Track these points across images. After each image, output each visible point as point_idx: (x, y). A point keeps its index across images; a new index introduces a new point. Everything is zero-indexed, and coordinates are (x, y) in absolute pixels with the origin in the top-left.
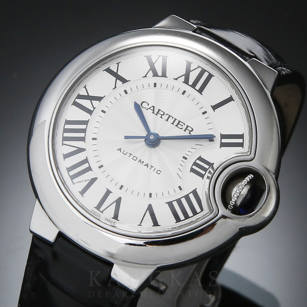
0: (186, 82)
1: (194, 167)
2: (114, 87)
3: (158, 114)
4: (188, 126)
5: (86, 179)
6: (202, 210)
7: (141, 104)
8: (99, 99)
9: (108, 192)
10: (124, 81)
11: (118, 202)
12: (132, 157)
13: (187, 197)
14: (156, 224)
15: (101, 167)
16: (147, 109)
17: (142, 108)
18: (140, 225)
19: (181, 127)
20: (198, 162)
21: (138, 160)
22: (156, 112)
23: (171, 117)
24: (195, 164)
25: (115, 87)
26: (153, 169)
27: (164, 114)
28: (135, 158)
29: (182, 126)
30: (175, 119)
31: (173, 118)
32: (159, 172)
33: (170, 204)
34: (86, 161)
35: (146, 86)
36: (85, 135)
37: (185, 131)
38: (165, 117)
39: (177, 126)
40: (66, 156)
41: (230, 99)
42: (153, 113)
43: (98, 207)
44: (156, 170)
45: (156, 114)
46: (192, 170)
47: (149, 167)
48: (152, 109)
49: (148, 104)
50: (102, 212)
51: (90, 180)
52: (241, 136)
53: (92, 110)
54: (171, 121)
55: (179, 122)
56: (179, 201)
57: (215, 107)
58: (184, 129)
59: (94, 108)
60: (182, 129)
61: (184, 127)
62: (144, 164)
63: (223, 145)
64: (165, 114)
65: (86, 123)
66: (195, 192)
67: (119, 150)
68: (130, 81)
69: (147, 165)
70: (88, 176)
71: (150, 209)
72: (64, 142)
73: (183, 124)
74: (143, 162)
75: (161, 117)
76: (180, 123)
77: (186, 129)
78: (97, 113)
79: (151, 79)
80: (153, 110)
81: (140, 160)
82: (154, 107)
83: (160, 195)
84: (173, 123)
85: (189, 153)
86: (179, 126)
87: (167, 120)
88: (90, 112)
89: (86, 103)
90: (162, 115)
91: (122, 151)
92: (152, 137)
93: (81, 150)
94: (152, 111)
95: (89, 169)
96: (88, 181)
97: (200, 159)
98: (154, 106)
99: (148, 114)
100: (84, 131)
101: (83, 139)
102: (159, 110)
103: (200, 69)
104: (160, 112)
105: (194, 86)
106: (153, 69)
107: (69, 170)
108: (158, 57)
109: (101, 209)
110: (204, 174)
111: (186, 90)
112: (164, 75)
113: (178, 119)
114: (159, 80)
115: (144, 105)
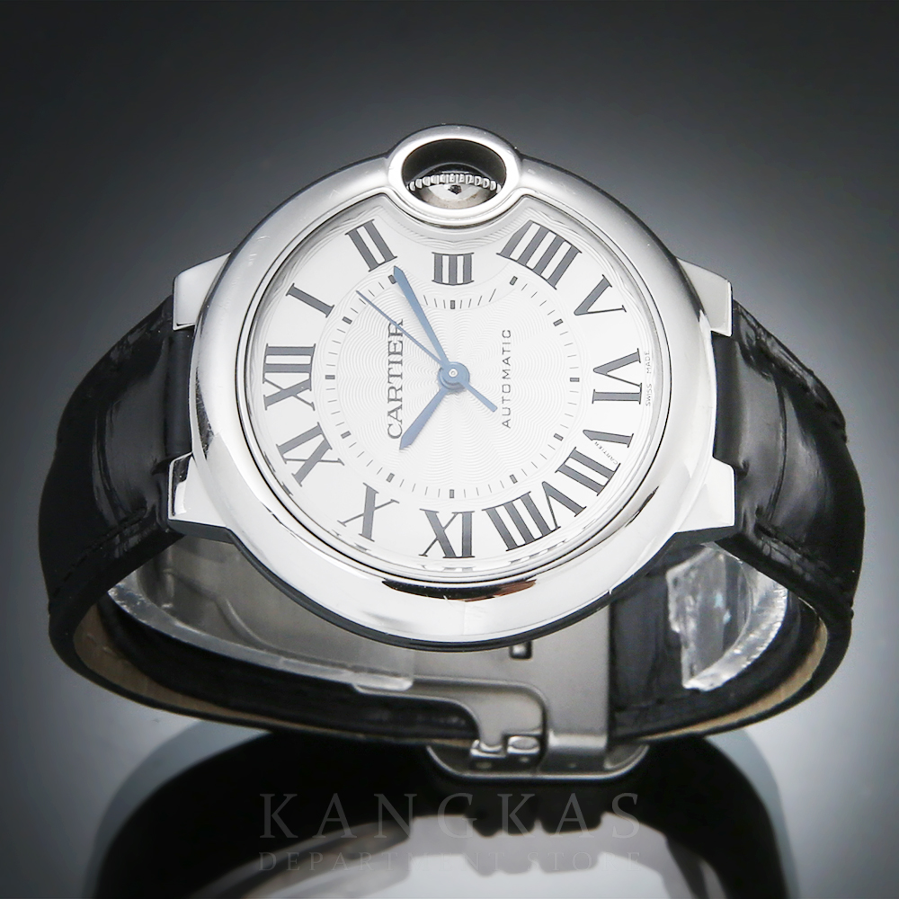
0: (307, 385)
1: (460, 280)
2: (394, 503)
3: (398, 397)
4: (391, 334)
5: (597, 448)
6: (531, 223)
7: (399, 436)
8: (432, 516)
9: (598, 396)
10: (371, 494)
11: (603, 370)
12: (506, 396)
13: (523, 260)
14: (604, 284)
15: (559, 437)
16: (401, 421)
17: (404, 431)
18: (623, 308)
19: (399, 345)
20: (446, 280)
21: (506, 381)
22: (398, 404)
23: (391, 372)
24: (453, 282)
25: (393, 501)
26: (507, 347)
27: (393, 388)
28: (506, 388)
29: (395, 344)
30: (390, 362)
31: (389, 369)
32: (506, 334)
33: (553, 281)
34: (564, 469)
35: (357, 449)
36: (517, 499)
37: (401, 334)
38: (396, 382)
39: (400, 353)
40: (577, 509)
41: (294, 292)
42: (400, 407)
43: (636, 397)
44: (506, 340)
45: (401, 400)
46: (468, 279)
47: (506, 355)
48: (395, 413)
49: (390, 425)
50: (640, 386)
51: (595, 441)
52: (354, 235)
53: (461, 515)
54: (396, 369)
55: (390, 353)
56: (539, 269)
57: (326, 309)
58: (399, 338)
59: (456, 514)
60: (401, 342)
61: (395, 339)
62: (506, 367)
63: (389, 256)
64: (391, 385)
65: (492, 512)
66: (506, 253)
67: (507, 426)
68: (364, 484)
69: (506, 361)
70: (590, 449)
71: (583, 309)
72: (552, 527)
73: (392, 344)
74: (504, 371)
75: (401, 389)
76: (392, 350)
77: (396, 334)
79: (339, 448)
80: (396, 410)
81: (504, 378)
82: (389, 413)
83: (548, 307)
84: (400, 362)
85: (440, 304)
86: (398, 350)
87: (400, 376)
88: (467, 517)
90: (396, 391)
91: (506, 418)
92: (453, 373)
93: (551, 492)
94: (399, 411)
95: (575, 455)
96: (598, 442)
97: (438, 279)
98: (386, 414)
99: (409, 417)
100: (509, 506)
101: (526, 499)
102: (390, 400)
103: (269, 376)
104: (392, 397)
105: (307, 368)
106: (317, 457)
107: (598, 489)
108: (288, 462)
109: (637, 390)
110: (462, 257)
111: (324, 377)
112: (317, 431)
113: (386, 358)
114: (332, 435)
115: (395, 432)
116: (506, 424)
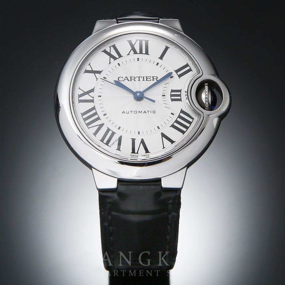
0: (135, 52)
1: (172, 98)
2: (96, 79)
3: (132, 80)
4: (153, 77)
5: (116, 140)
6: (193, 119)
7: (119, 80)
8: (92, 90)
9: (133, 140)
10: (100, 72)
11: (143, 142)
12: (133, 112)
13: (180, 117)
14: (172, 142)
15: (119, 128)
16: (124, 81)
17: (120, 82)
18: (164, 148)
19: (149, 80)
20: (172, 93)
21: (138, 112)
23: (140, 78)
24: (172, 95)
25: (97, 79)
26: (150, 112)
28: (135, 112)
29: (150, 78)
30: (144, 77)
31: (141, 77)
32: (154, 112)
33: (173, 126)
34: (108, 130)
35: (114, 68)
36: (98, 116)
37: (153, 80)
38: (137, 79)
39: (147, 80)
40: (95, 134)
41: (167, 48)
42: (128, 81)
43: (133, 152)
44: (152, 112)
45: (131, 80)
46: (173, 100)
47: (147, 112)
50: (137, 153)
51: (118, 139)
52: (187, 65)
53: (93, 99)
54: (141, 79)
55: (147, 77)
56: (177, 121)
57: (161, 58)
58: (152, 80)
59: (93, 97)
60: (151, 80)
61: (152, 78)
62: (143, 112)
63: (180, 76)
64: (136, 77)
65: (94, 108)
66: (182, 111)
67: (123, 113)
68: (103, 70)
69: (145, 112)
70: (115, 138)
71: (163, 135)
72: (89, 126)
73: (150, 77)
74: (142, 111)
75: (135, 81)
76: (148, 78)
77: (153, 79)
78: (96, 99)
79: (114, 63)
80: (128, 79)
81: (139, 111)
83: (164, 125)
84: (144, 80)
85: (164, 92)
86: (148, 80)
87: (139, 80)
88: (92, 101)
89: (86, 97)
90: (134, 79)
91: (125, 112)
92: (138, 94)
93: (101, 126)
95: (113, 133)
96: (118, 140)
97: (172, 91)
98: (126, 76)
99: (126, 83)
100: (96, 114)
101: (98, 119)
102: (131, 77)
103: (138, 41)
104: (132, 78)
105: (141, 52)
106: (111, 56)
107: (102, 141)
108: (110, 48)
109: (136, 152)
110: (180, 98)
111: (138, 58)
112: (120, 56)
113: (145, 76)
114: (119, 61)
115: (120, 79)
116: (123, 112)
